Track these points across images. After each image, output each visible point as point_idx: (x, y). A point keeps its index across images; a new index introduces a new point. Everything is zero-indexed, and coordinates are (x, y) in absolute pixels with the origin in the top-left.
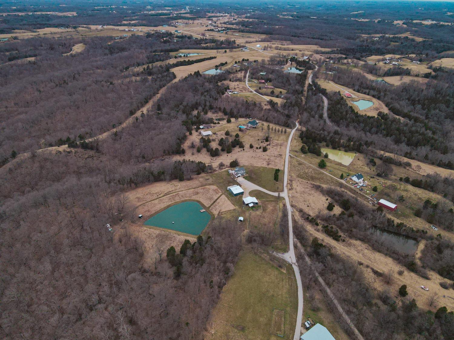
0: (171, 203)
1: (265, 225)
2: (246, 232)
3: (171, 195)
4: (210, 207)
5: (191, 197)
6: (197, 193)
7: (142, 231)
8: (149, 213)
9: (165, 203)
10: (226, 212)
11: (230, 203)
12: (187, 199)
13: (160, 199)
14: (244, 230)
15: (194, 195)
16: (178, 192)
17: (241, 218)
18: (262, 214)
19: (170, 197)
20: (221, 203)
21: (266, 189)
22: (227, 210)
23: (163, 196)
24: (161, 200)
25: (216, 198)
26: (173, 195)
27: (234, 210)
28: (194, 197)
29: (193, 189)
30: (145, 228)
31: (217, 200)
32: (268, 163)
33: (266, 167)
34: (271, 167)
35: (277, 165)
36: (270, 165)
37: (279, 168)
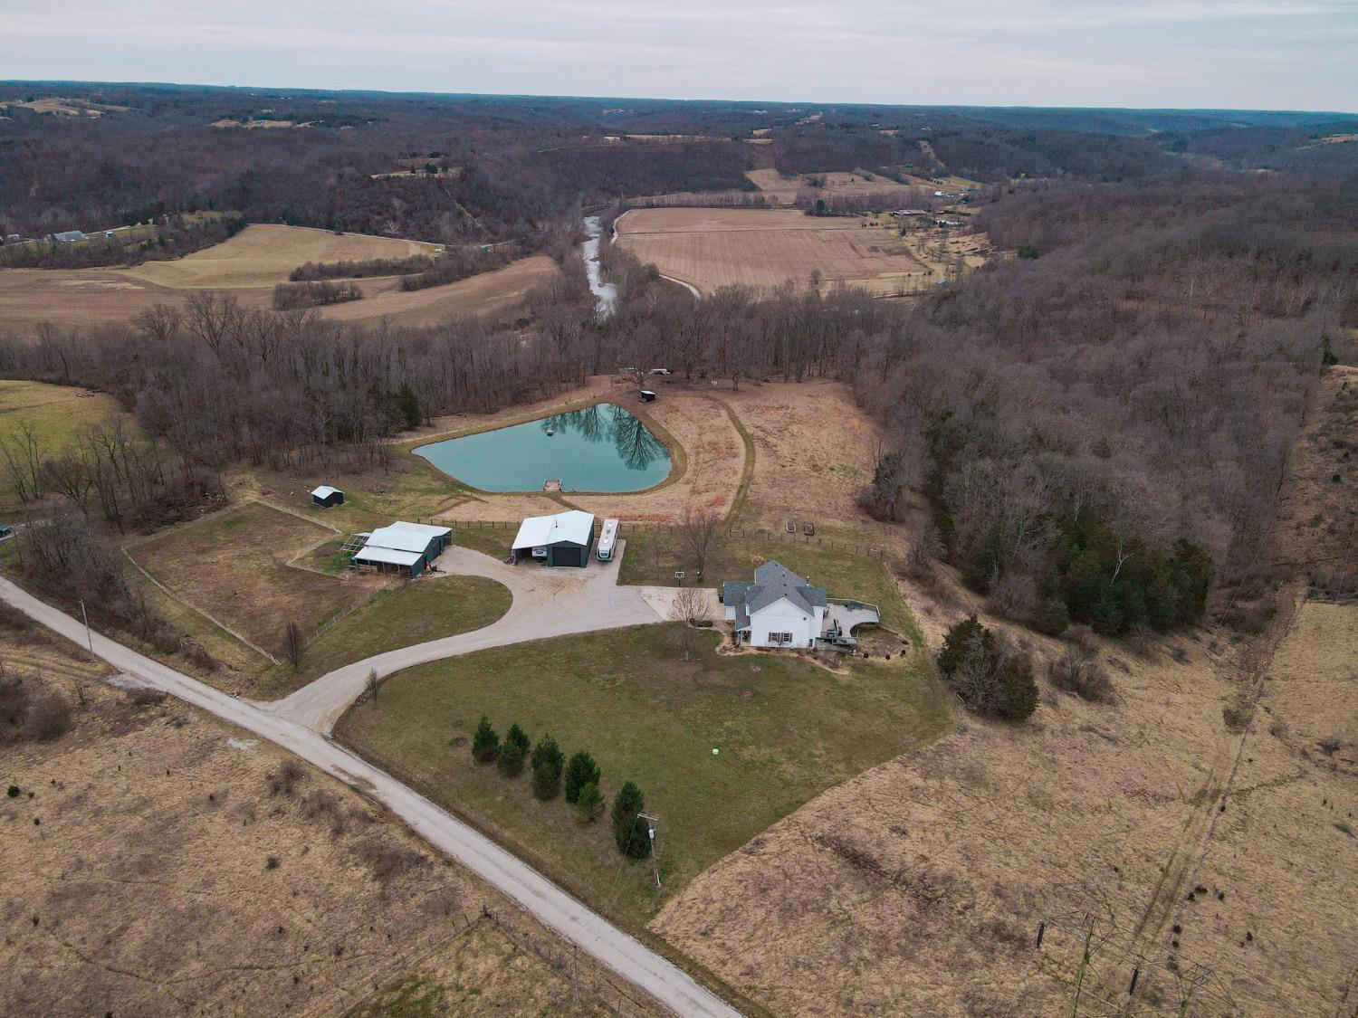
2: (247, 494)
14: (266, 493)
32: (884, 874)
33: (805, 814)
34: (772, 847)
35: (788, 913)
36: (826, 859)
37: (689, 895)
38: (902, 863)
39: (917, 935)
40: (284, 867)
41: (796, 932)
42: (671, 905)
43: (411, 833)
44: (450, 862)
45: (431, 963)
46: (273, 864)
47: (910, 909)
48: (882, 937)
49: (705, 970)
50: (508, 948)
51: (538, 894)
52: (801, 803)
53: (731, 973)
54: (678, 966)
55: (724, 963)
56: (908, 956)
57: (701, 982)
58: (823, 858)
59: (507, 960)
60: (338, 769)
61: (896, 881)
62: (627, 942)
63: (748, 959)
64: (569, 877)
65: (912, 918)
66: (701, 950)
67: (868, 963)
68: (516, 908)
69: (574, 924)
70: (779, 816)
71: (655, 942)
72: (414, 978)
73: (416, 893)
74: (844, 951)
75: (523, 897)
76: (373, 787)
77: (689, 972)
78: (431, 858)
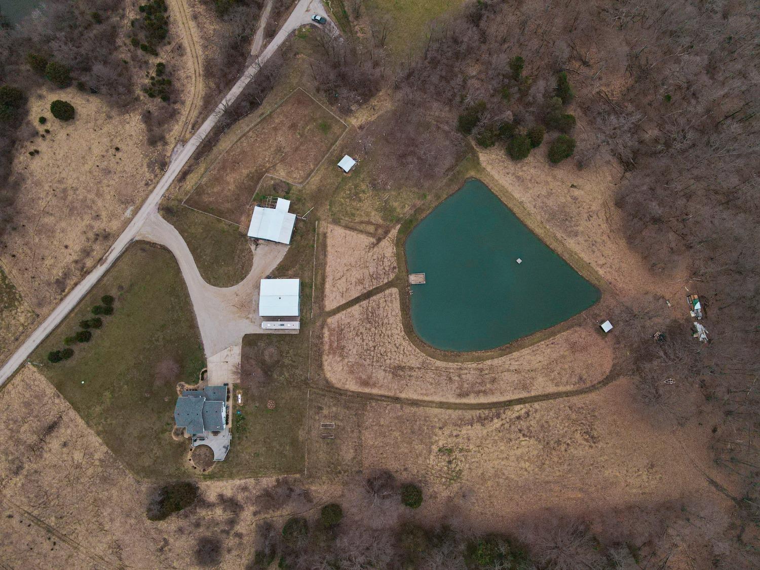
0: (496, 362)
1: (293, 126)
2: (360, 118)
3: (483, 400)
4: (390, 285)
5: (424, 367)
6: (397, 371)
7: (611, 267)
8: (575, 338)
9: (515, 365)
10: (362, 227)
11: (330, 258)
12: (439, 363)
13: (524, 395)
14: (361, 127)
15: (411, 369)
16: (456, 407)
17: (347, 163)
18: (274, 166)
19: (492, 392)
20: (356, 274)
21: (178, 271)
22: (354, 234)
23: (509, 403)
24: (525, 387)
25: (356, 310)
26: (478, 393)
27: (336, 222)
28: (414, 362)
29: (403, 396)
30: (601, 272)
31: (357, 300)
32: (44, 436)
33: (72, 413)
34: (57, 401)
35: (27, 404)
36: (50, 419)
37: (37, 375)
38: (49, 443)
39: (18, 442)
40: (66, 250)
41: (20, 406)
42: (35, 369)
43: (76, 284)
44: (62, 300)
45: (26, 304)
46: (66, 247)
47: (29, 442)
48: (18, 432)
49: (12, 379)
50: (26, 324)
51: (45, 329)
52: (79, 412)
53: (10, 387)
54: (14, 372)
55: (13, 385)
56: (11, 438)
57: (8, 378)
58: (51, 417)
59: (23, 325)
60: (112, 250)
61: (41, 440)
62: (24, 357)
63: (13, 392)
64: (51, 337)
65: (25, 442)
66: (18, 378)
67: (7, 426)
68: (40, 323)
69: (31, 342)
70: (72, 404)
71: (22, 366)
72: (22, 300)
73: (49, 293)
74: (12, 419)
75: (45, 325)
76: (101, 265)
77: (12, 375)
78: (64, 294)
